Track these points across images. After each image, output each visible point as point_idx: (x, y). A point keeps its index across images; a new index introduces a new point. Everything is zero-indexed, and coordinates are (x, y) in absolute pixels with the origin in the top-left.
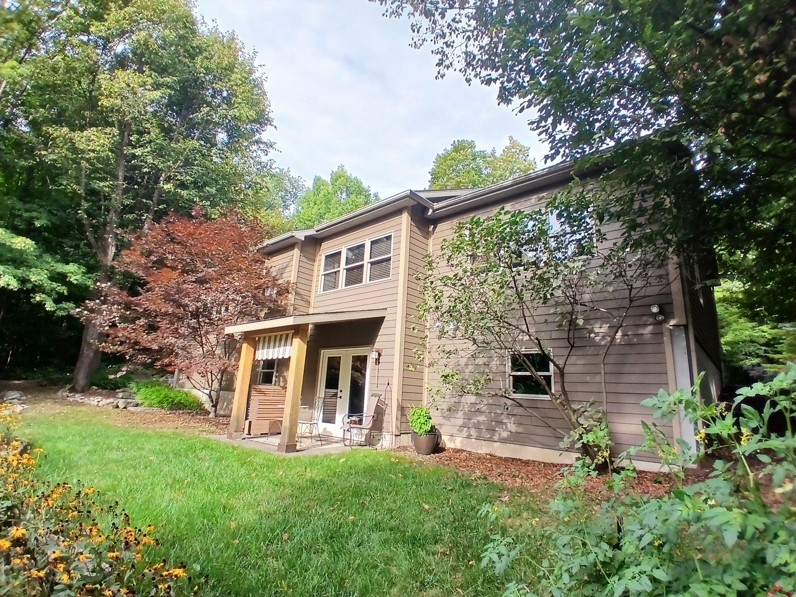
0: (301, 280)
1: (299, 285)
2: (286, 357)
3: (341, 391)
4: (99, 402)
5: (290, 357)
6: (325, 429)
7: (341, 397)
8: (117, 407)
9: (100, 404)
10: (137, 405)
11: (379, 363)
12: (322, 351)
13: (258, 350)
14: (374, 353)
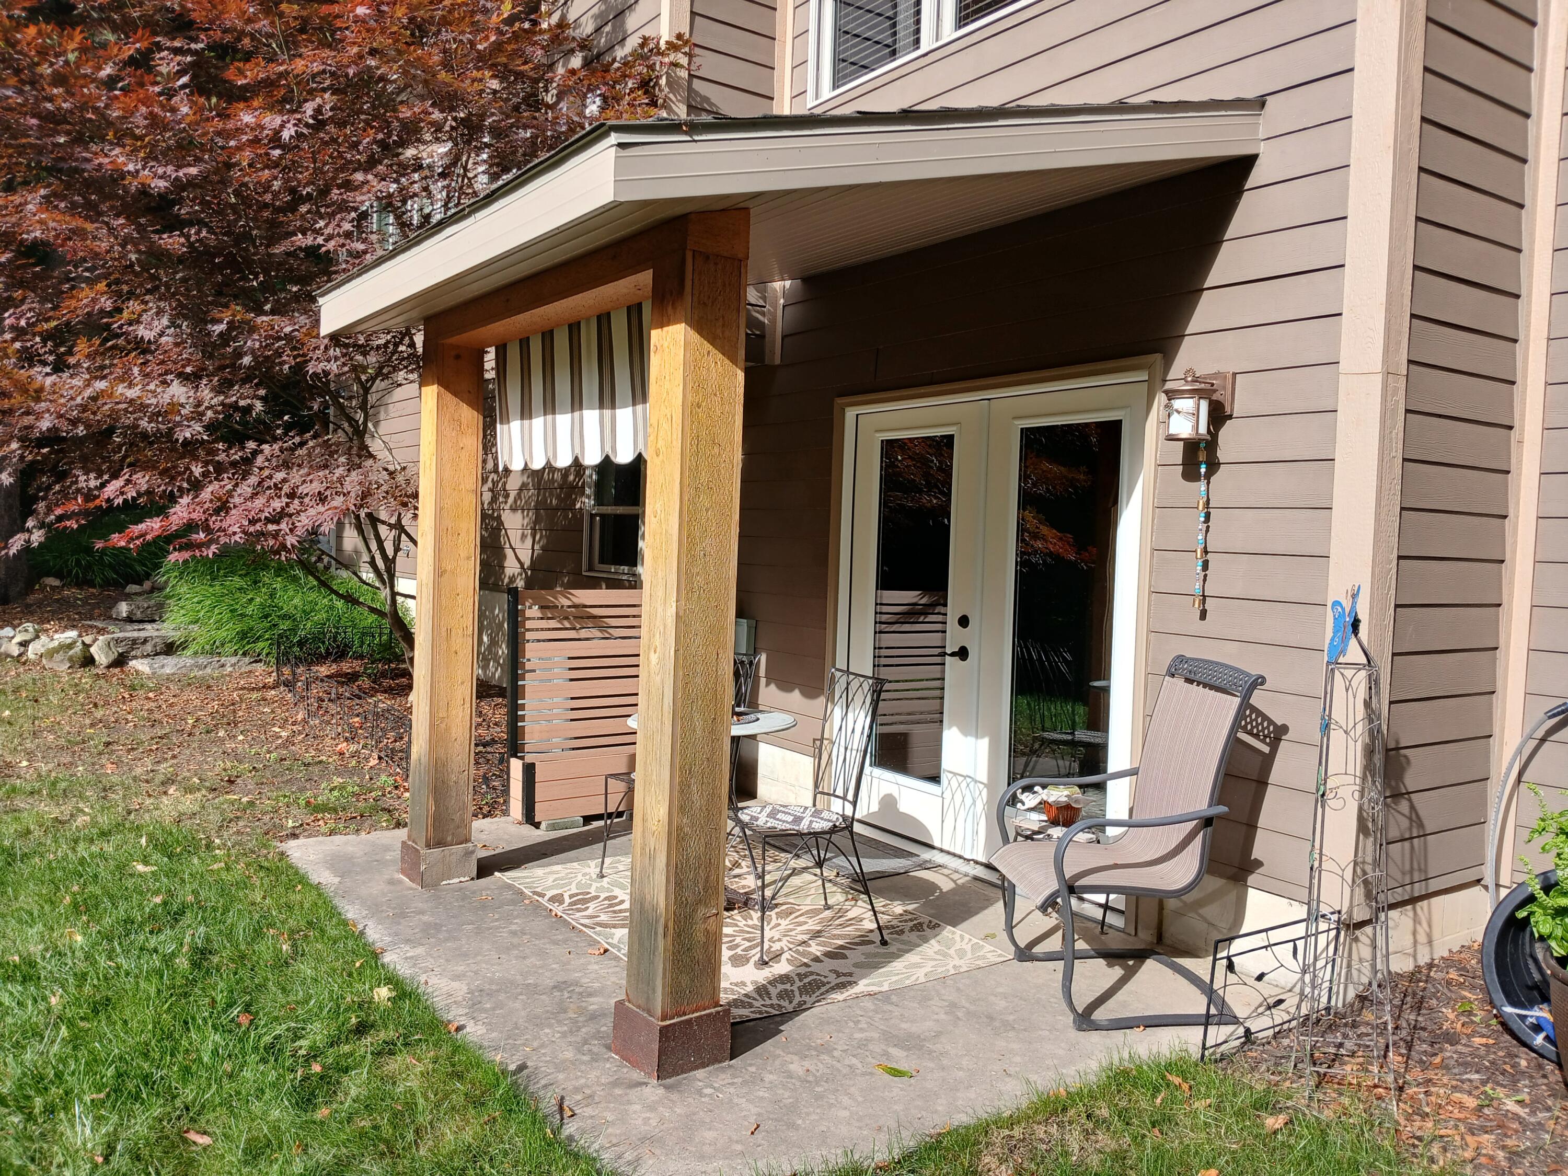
0: (708, 34)
1: (708, 64)
2: (624, 457)
3: (964, 621)
4: (24, 644)
5: (639, 461)
6: (889, 802)
7: (962, 653)
8: (88, 661)
9: (32, 652)
10: (170, 649)
11: (1214, 466)
12: (850, 414)
13: (506, 420)
14: (1185, 404)
